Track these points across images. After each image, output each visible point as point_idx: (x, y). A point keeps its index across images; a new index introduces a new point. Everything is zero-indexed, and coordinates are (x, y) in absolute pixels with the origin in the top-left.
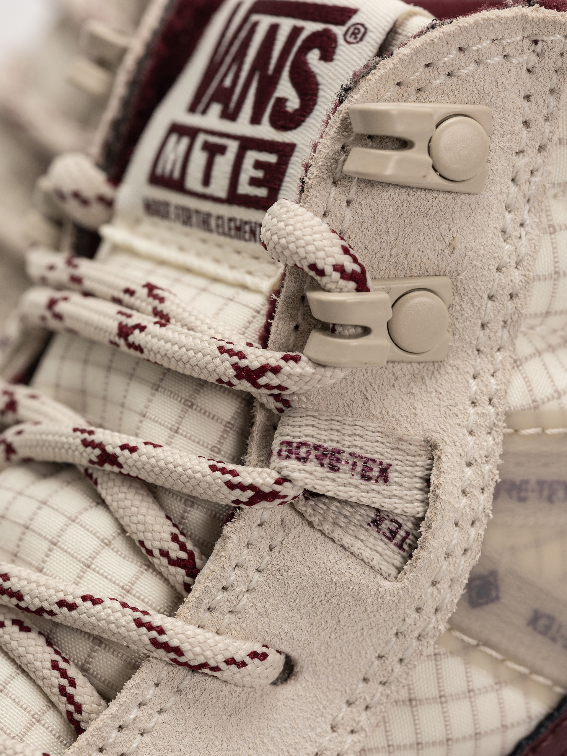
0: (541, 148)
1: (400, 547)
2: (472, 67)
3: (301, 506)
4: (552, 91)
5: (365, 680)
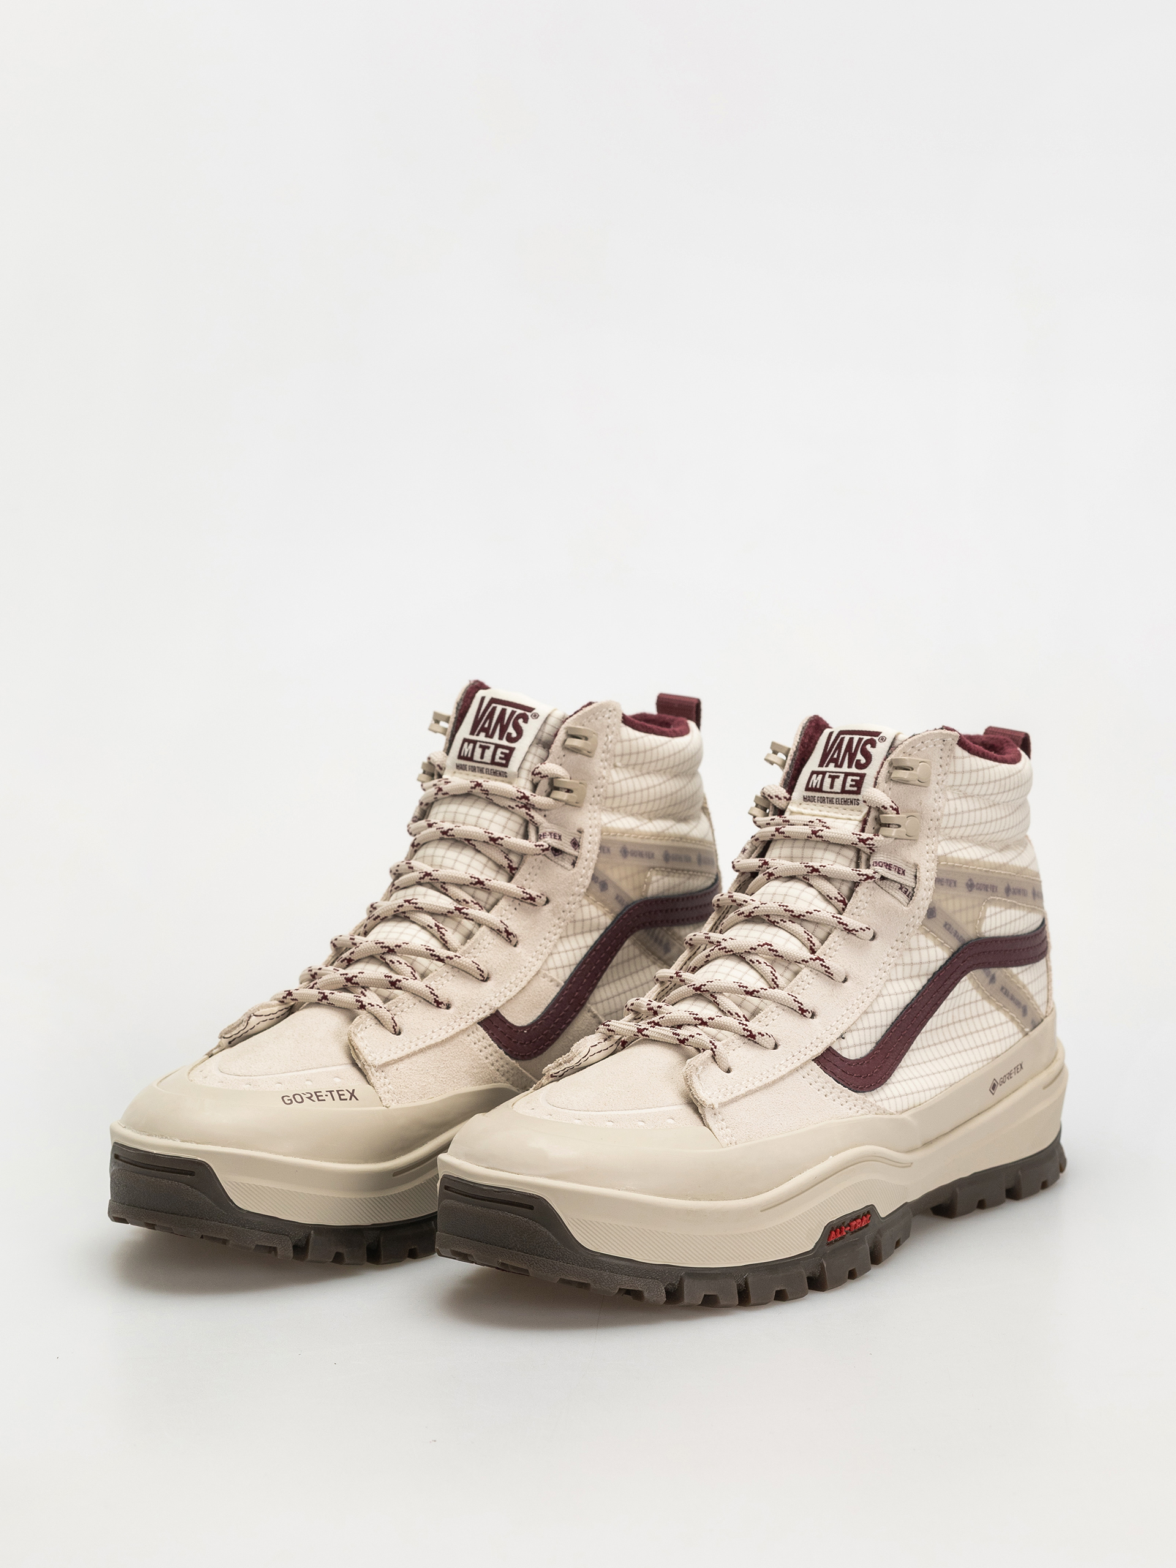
0: (945, 774)
1: (908, 896)
2: (925, 748)
3: (879, 883)
4: (948, 756)
5: (897, 941)
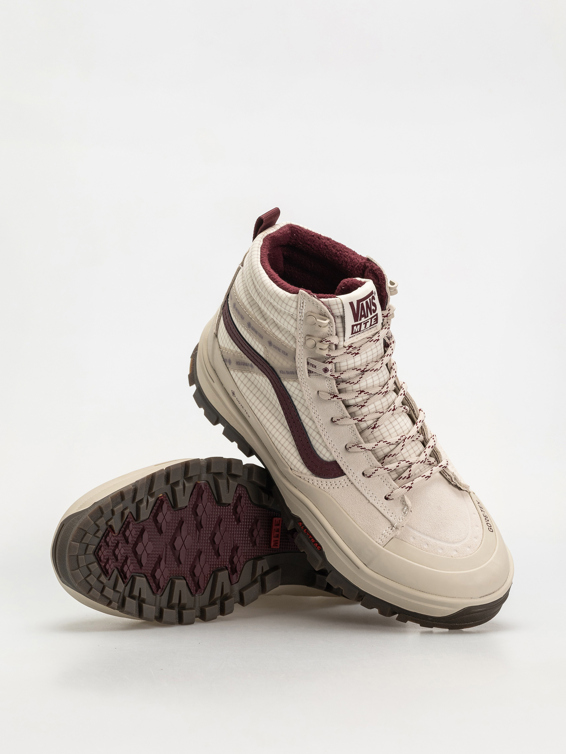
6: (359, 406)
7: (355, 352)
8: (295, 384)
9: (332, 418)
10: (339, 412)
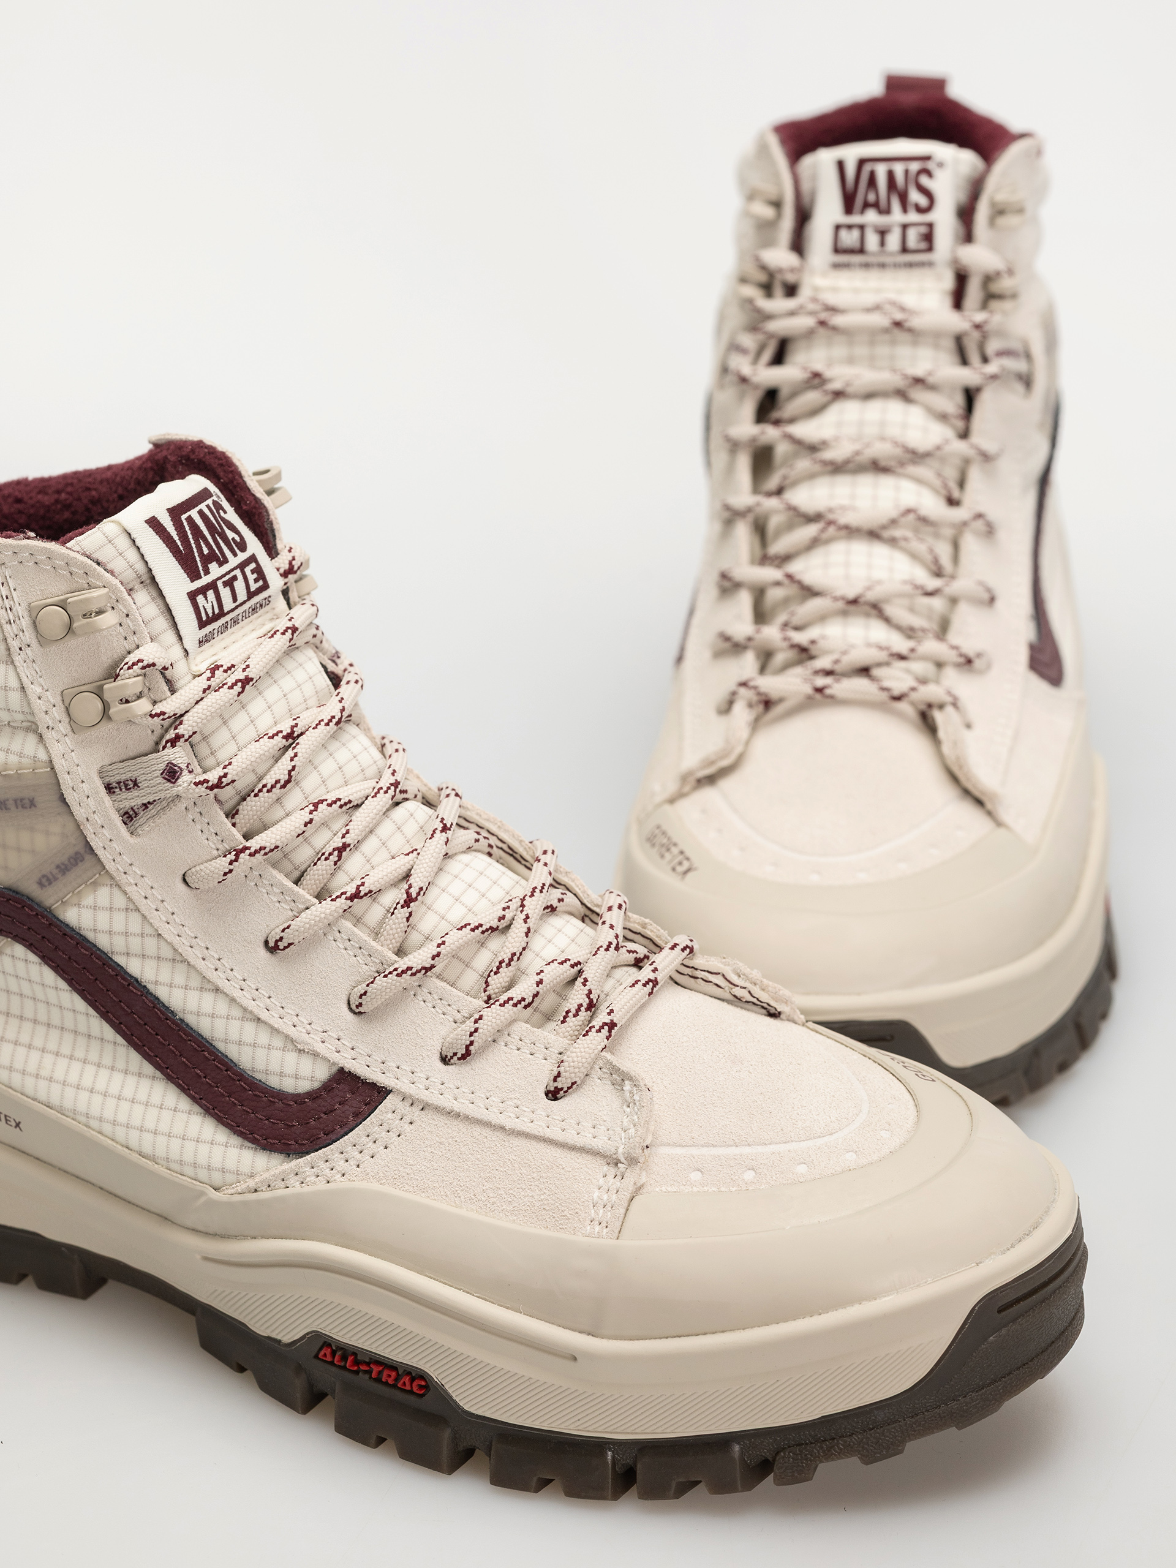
6: (330, 854)
7: (237, 678)
8: (103, 895)
9: (266, 942)
10: (277, 904)
